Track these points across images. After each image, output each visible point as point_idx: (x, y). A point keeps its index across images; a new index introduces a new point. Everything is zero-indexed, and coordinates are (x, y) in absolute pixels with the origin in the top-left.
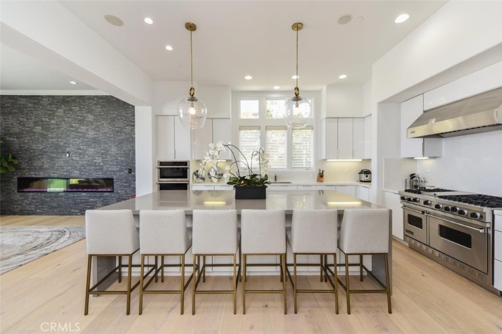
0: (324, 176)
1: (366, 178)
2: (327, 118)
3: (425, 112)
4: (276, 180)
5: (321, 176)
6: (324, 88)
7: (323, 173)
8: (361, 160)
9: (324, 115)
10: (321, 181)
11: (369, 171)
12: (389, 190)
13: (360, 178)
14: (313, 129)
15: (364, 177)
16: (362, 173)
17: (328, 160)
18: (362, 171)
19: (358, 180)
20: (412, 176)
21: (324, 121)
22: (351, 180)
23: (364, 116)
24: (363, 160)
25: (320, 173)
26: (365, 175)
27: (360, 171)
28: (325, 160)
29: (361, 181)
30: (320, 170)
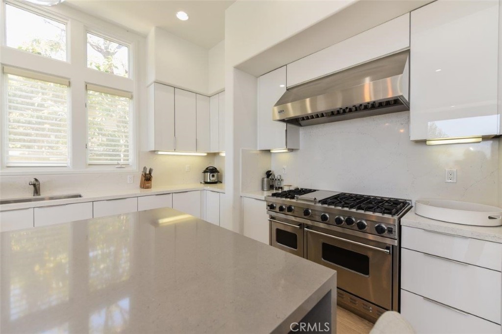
0: (153, 179)
1: (212, 179)
2: (155, 82)
3: (287, 90)
4: (37, 191)
5: (147, 178)
6: (152, 32)
7: (150, 173)
8: (205, 154)
9: (152, 77)
10: (148, 188)
11: (216, 169)
12: (248, 195)
13: (204, 179)
14: (131, 98)
15: (209, 177)
16: (207, 172)
17: (160, 153)
18: (207, 169)
19: (202, 181)
20: (269, 174)
21: (152, 87)
22: (193, 182)
23: (209, 93)
24: (208, 153)
25: (145, 174)
26: (211, 175)
27: (204, 169)
28: (154, 152)
29: (206, 183)
30: (145, 168)
